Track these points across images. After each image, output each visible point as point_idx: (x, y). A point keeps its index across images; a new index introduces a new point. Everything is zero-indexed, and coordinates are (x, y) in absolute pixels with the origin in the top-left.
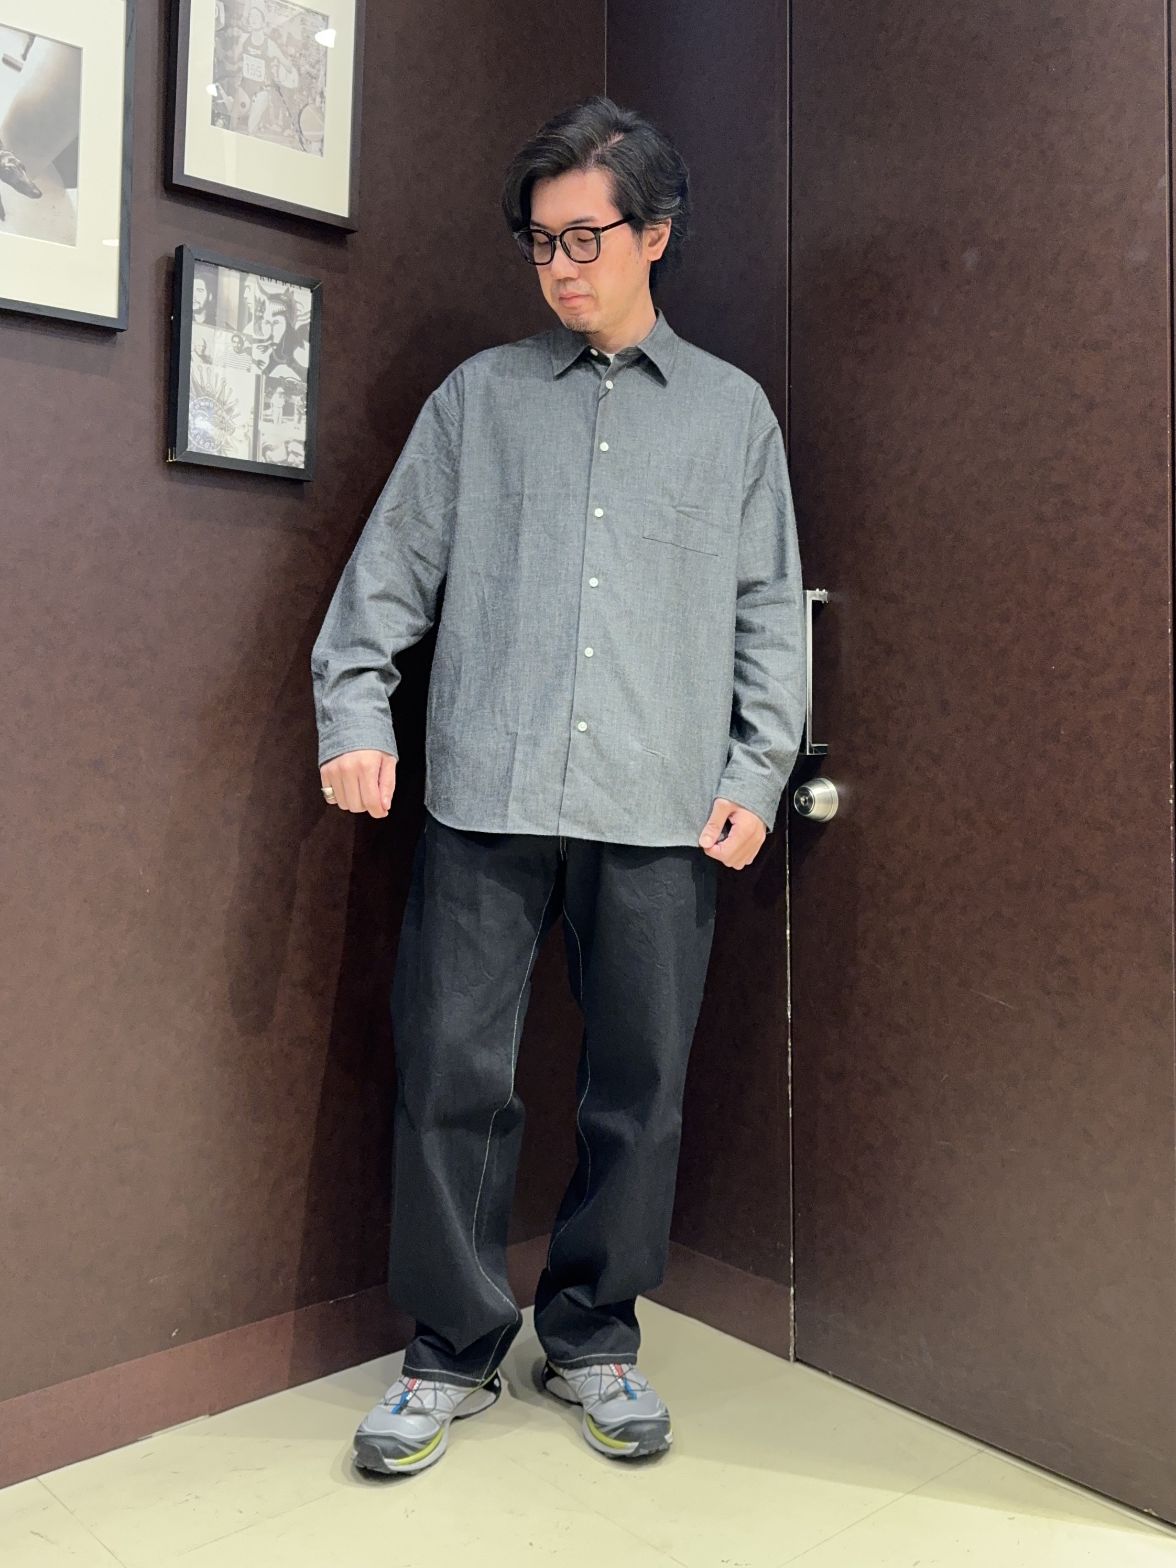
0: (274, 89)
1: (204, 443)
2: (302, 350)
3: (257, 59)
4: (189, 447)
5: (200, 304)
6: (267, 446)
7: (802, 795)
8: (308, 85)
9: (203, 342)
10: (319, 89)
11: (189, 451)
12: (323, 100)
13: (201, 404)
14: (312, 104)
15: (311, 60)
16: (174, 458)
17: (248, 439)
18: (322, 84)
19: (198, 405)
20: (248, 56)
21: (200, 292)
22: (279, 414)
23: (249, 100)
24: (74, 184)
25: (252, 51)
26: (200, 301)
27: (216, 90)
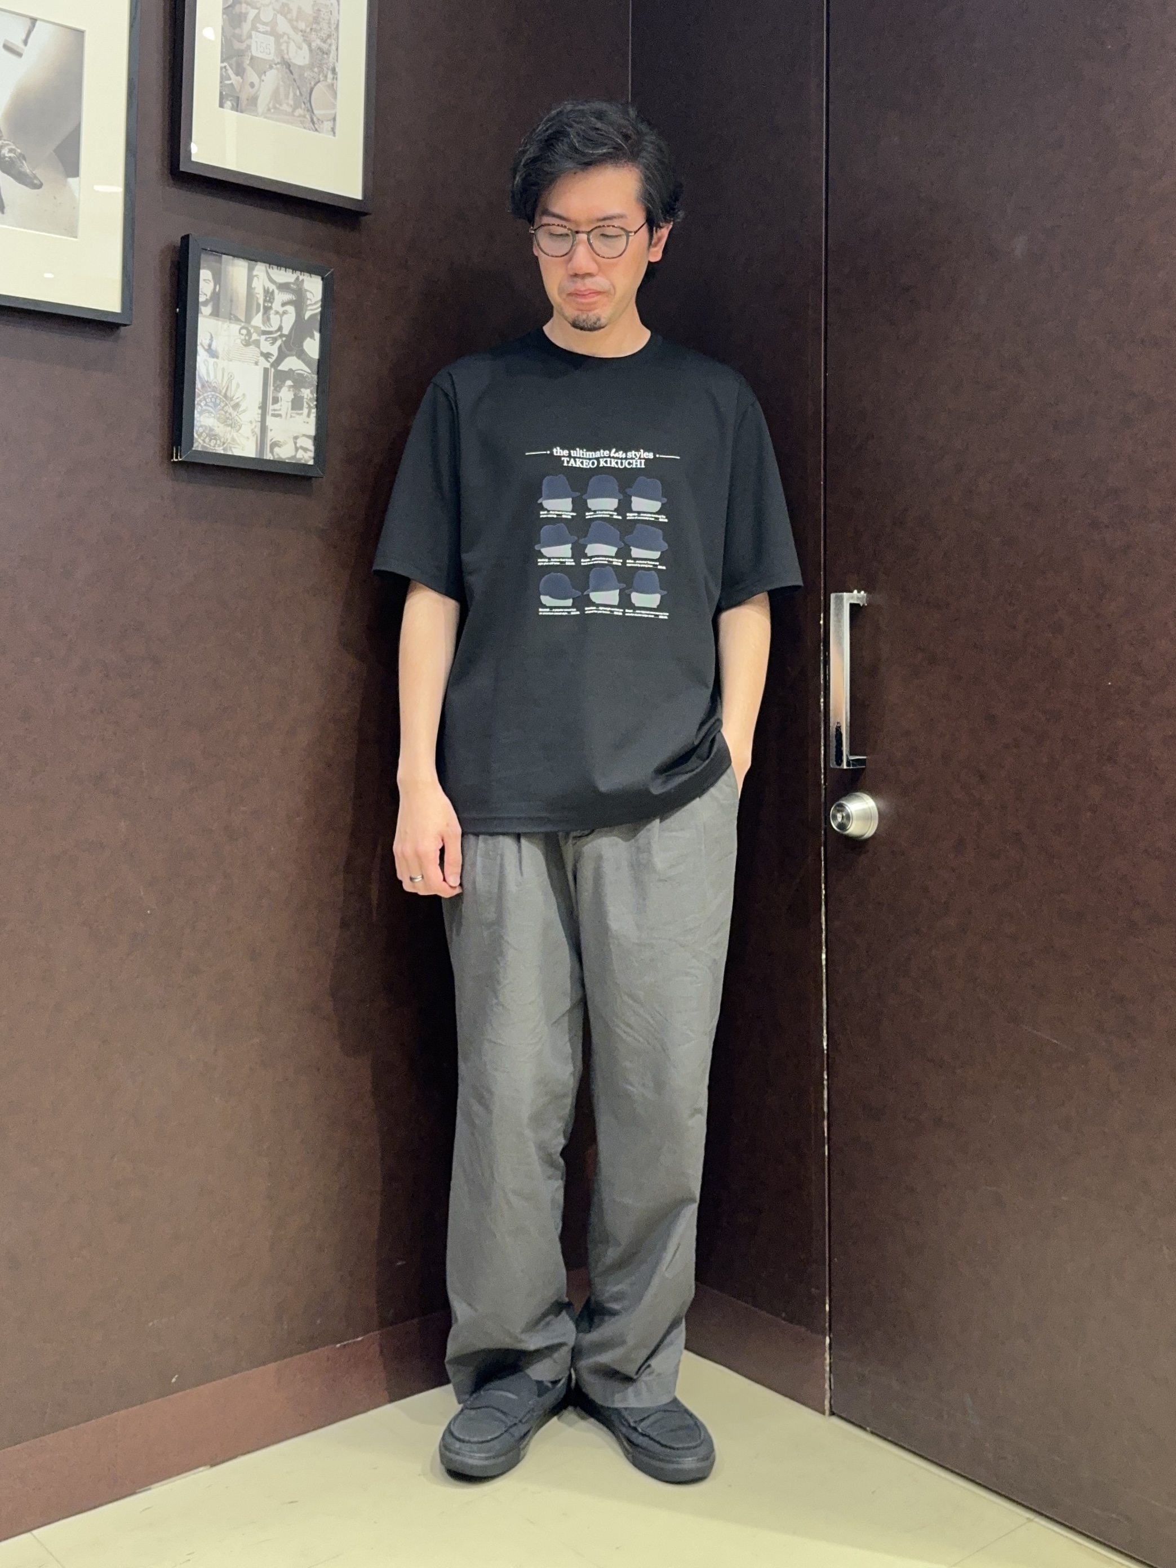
0: (284, 66)
1: (210, 440)
2: (312, 341)
3: (265, 36)
4: (195, 445)
5: (206, 295)
6: (275, 442)
7: (839, 811)
8: (320, 61)
9: (210, 334)
10: (332, 66)
11: (195, 450)
12: (335, 76)
13: (207, 400)
14: (323, 81)
15: (322, 35)
16: (179, 457)
17: (255, 436)
18: (334, 59)
19: (204, 402)
20: (258, 34)
21: (206, 282)
22: (288, 409)
23: (259, 80)
24: (75, 173)
25: (261, 28)
26: (205, 292)
27: (224, 70)
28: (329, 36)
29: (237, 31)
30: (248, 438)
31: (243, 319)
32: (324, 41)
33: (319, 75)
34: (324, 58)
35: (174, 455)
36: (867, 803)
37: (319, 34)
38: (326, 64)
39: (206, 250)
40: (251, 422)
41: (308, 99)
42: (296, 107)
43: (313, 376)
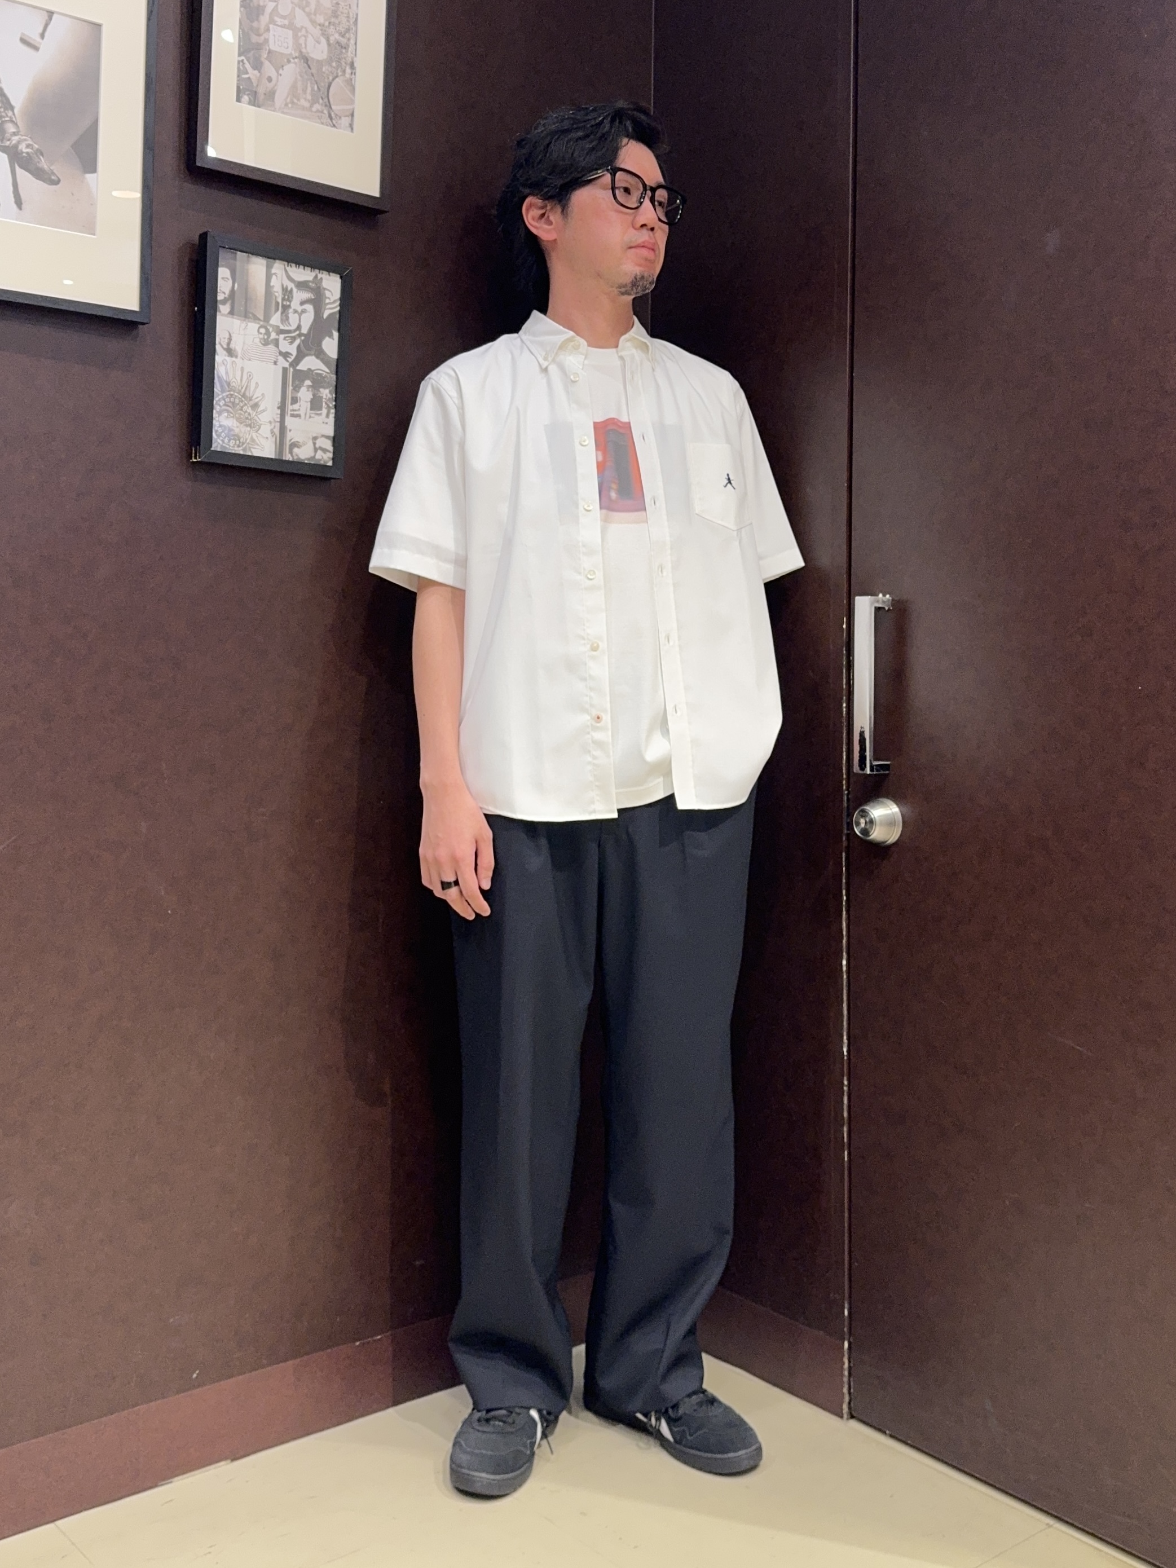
0: (302, 61)
1: (229, 441)
2: (331, 340)
3: (283, 29)
4: (214, 445)
5: (224, 293)
6: (294, 442)
7: (862, 816)
8: (337, 55)
9: (228, 334)
10: (349, 60)
11: (212, 451)
12: (354, 71)
13: (226, 400)
14: (341, 75)
15: (341, 29)
16: (198, 457)
17: (275, 436)
18: (352, 53)
19: (223, 402)
20: (275, 27)
21: (224, 281)
22: (307, 408)
23: (276, 74)
24: (94, 170)
25: (279, 21)
26: (224, 291)
27: (241, 64)
28: (348, 30)
29: (255, 24)
30: (267, 438)
31: (262, 318)
32: (343, 36)
33: (337, 70)
34: (342, 52)
35: (193, 455)
36: (891, 809)
37: (337, 30)
38: (345, 59)
39: (224, 247)
40: (270, 422)
41: (326, 93)
42: (313, 102)
43: (332, 376)
